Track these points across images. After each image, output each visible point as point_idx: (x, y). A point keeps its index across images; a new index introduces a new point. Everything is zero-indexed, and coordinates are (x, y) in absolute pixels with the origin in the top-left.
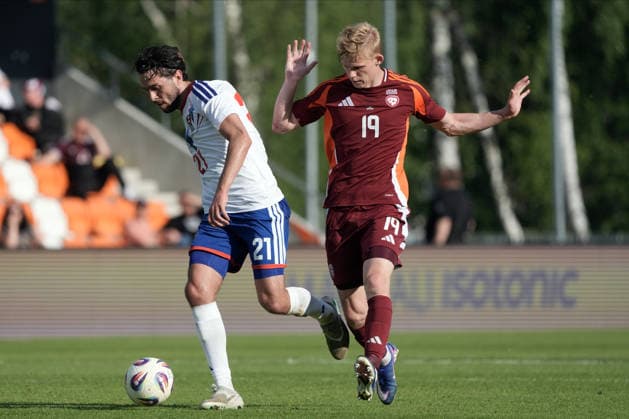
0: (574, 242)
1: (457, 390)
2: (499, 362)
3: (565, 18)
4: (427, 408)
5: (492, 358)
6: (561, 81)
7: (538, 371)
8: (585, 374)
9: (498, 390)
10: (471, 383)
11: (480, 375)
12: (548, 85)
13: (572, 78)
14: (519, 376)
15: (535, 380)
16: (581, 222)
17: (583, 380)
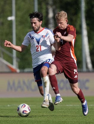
0: (88, 71)
1: (56, 113)
2: (67, 105)
3: (85, 8)
4: (47, 119)
5: (65, 104)
6: (84, 26)
7: (78, 108)
8: (91, 109)
9: (67, 114)
10: (60, 112)
11: (62, 109)
12: (81, 27)
13: (88, 25)
14: (73, 109)
15: (77, 110)
16: (90, 66)
17: (91, 110)
